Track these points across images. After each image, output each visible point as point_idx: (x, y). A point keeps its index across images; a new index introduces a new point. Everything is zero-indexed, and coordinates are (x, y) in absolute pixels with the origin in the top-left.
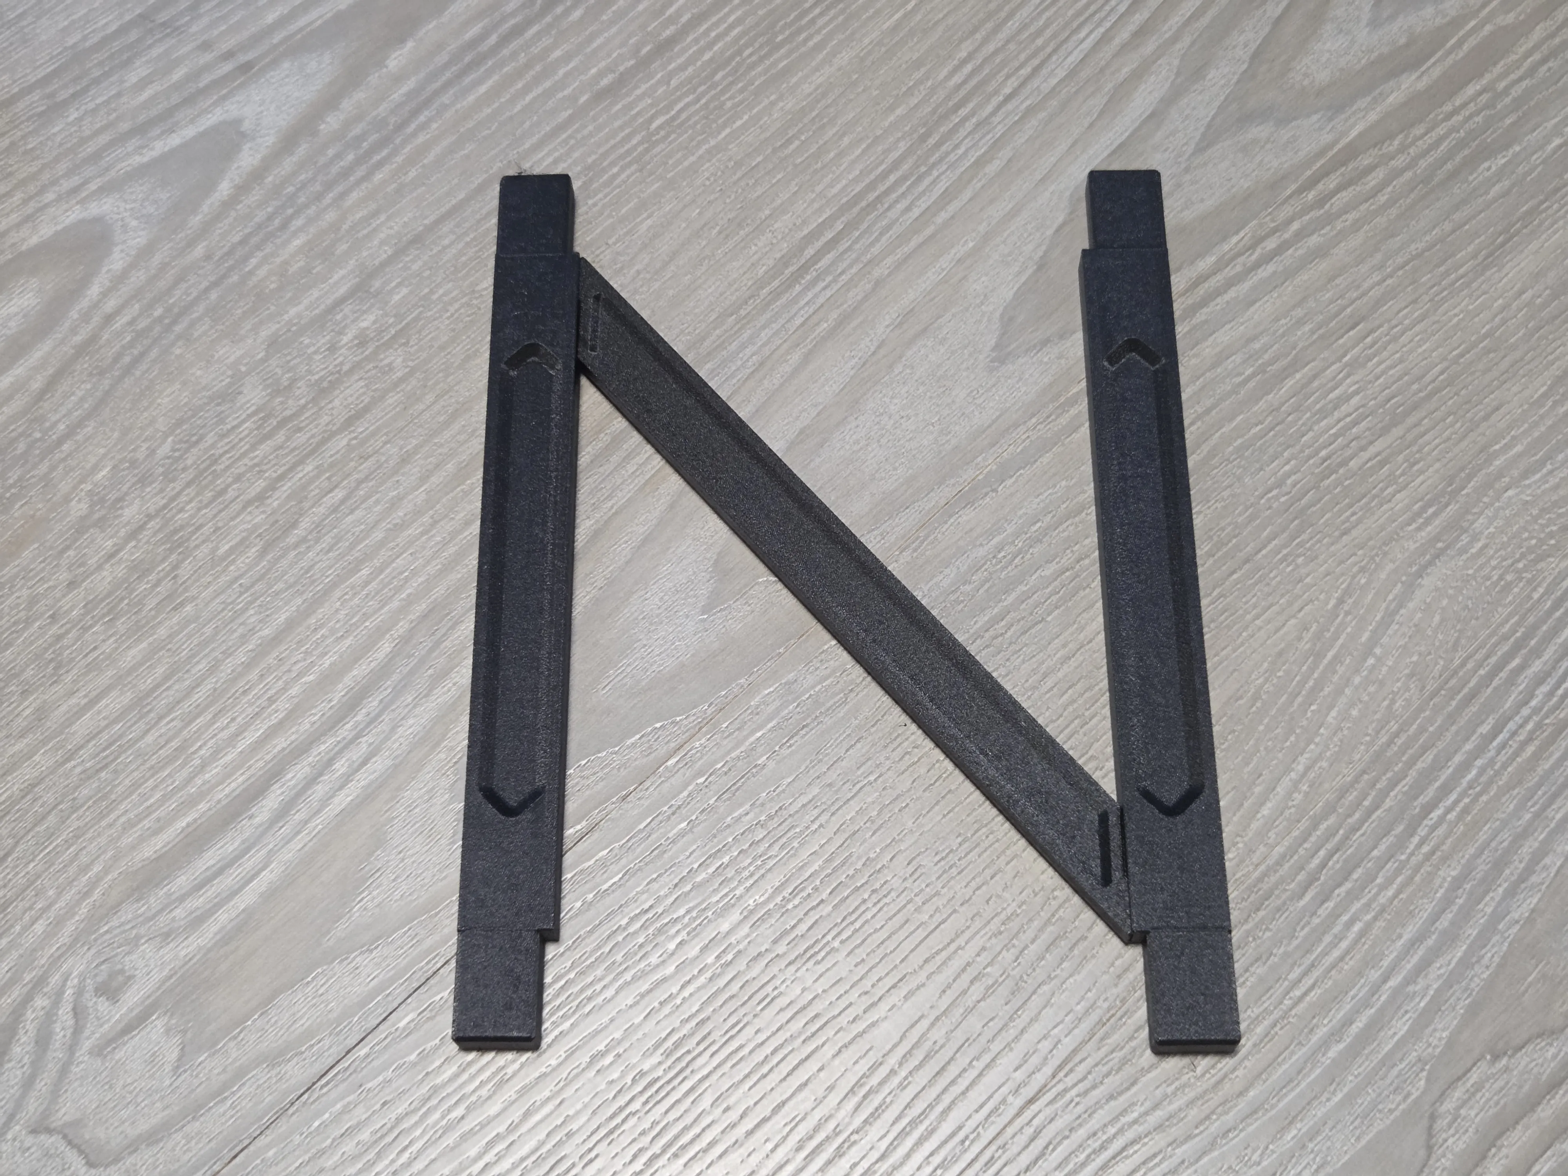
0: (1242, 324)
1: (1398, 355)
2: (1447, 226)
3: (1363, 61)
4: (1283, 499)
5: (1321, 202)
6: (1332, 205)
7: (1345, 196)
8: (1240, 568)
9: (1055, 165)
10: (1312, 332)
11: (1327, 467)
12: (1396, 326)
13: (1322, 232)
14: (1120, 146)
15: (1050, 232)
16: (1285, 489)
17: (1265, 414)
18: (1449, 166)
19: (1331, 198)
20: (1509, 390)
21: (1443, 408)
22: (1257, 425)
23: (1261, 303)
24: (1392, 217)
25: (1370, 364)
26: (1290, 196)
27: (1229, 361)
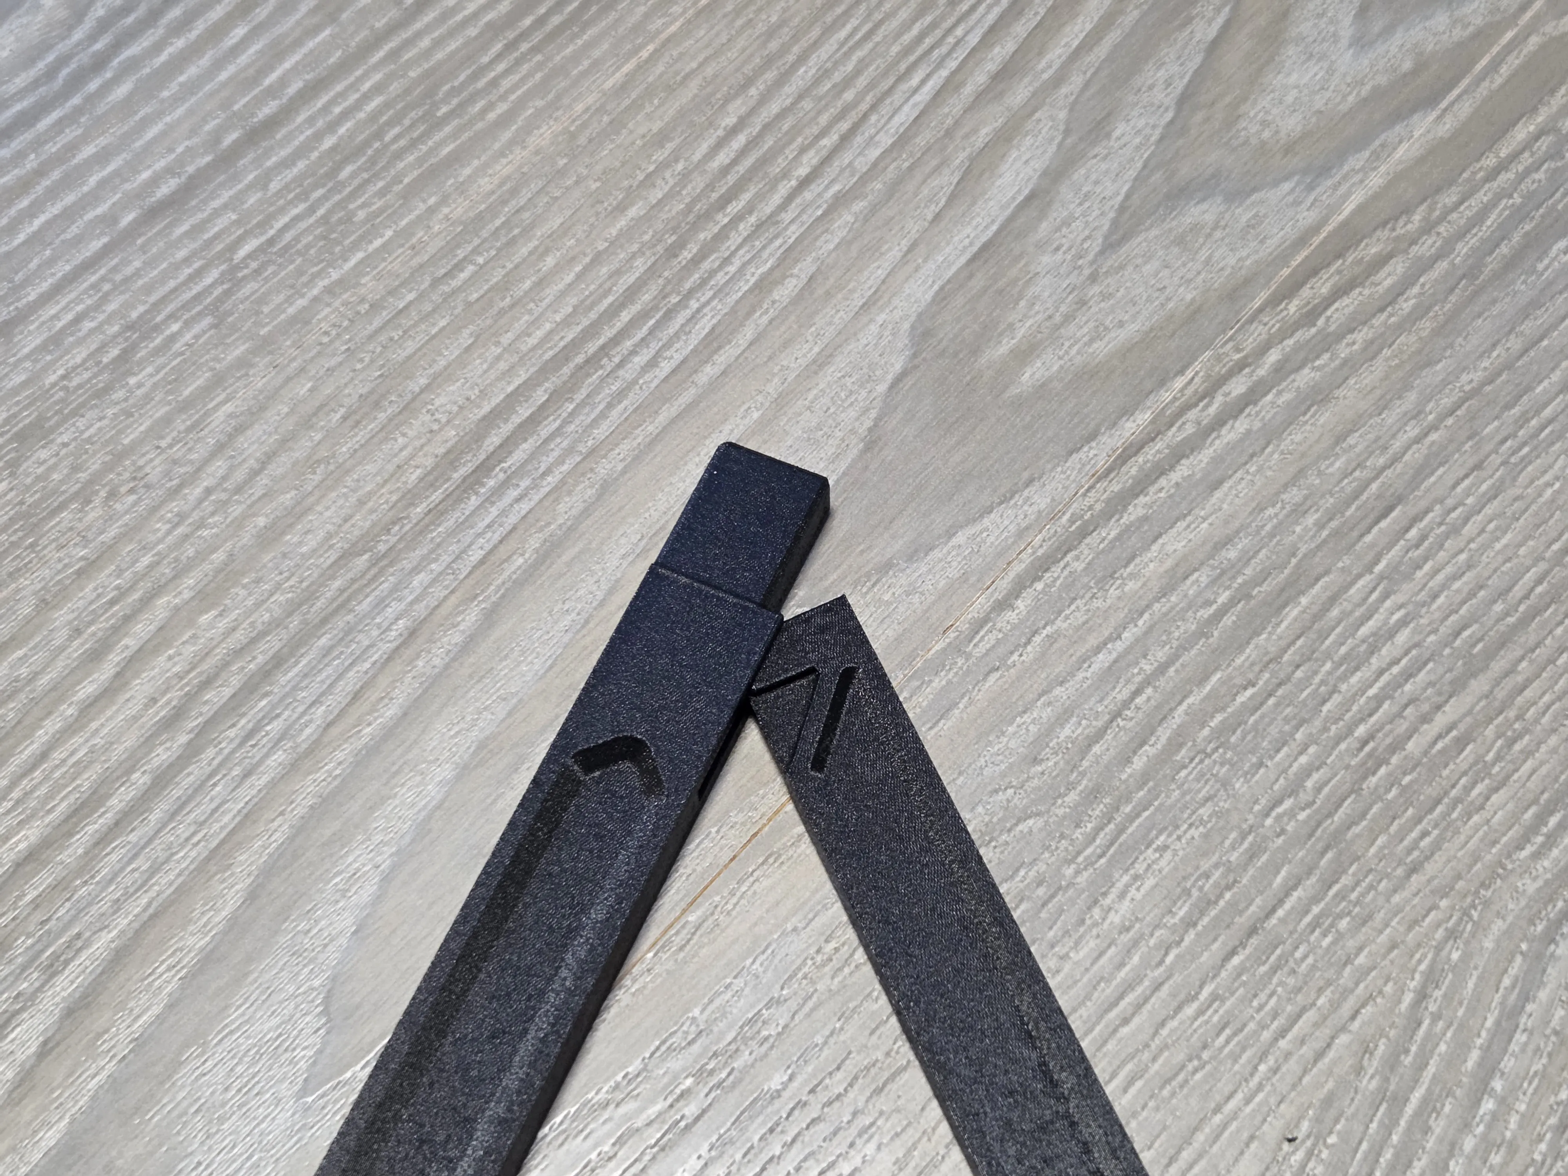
0: (1204, 519)
1: (1463, 557)
2: (1515, 344)
3: (1351, 99)
4: (1302, 816)
5: (1310, 316)
6: (1328, 319)
7: (1346, 305)
8: (1243, 945)
9: (883, 282)
10: (1320, 525)
11: (1370, 755)
12: (1454, 509)
13: (1317, 363)
14: (985, 247)
15: (882, 388)
16: (1303, 797)
17: (1257, 668)
18: (1504, 249)
19: (1326, 309)
21: (1548, 642)
22: (1245, 688)
23: (1231, 483)
24: (1424, 334)
25: (1419, 574)
26: (1260, 310)
27: (1188, 582)
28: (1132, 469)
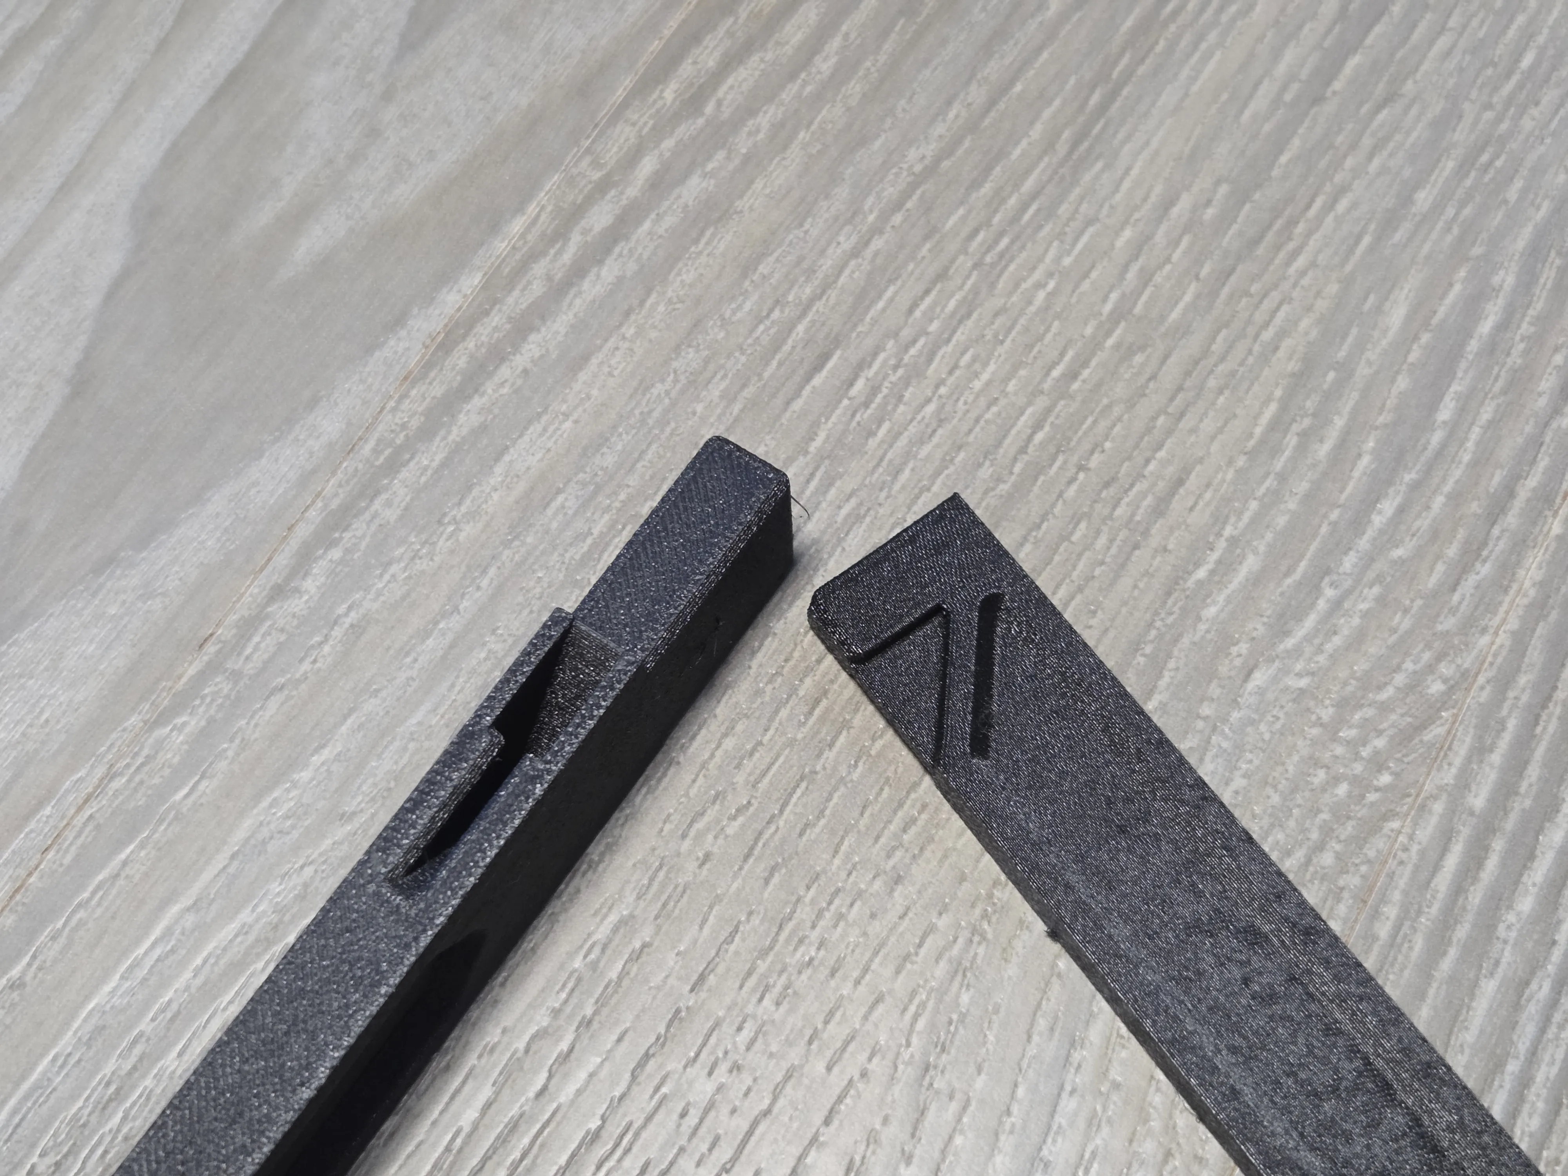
0: (566, 416)
1: (930, 408)
2: (977, 94)
5: (694, 101)
6: (719, 103)
7: (743, 78)
9: (90, 148)
12: (914, 341)
13: (709, 167)
14: (234, 77)
15: (92, 302)
19: (715, 89)
20: (1193, 431)
21: (1057, 510)
23: (601, 356)
24: (853, 102)
25: (872, 443)
26: (625, 104)
27: (550, 512)
28: (460, 359)
